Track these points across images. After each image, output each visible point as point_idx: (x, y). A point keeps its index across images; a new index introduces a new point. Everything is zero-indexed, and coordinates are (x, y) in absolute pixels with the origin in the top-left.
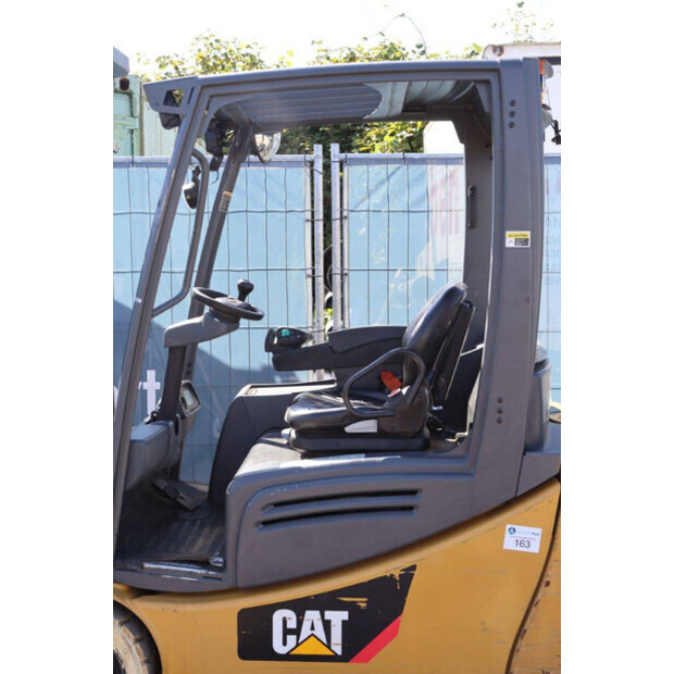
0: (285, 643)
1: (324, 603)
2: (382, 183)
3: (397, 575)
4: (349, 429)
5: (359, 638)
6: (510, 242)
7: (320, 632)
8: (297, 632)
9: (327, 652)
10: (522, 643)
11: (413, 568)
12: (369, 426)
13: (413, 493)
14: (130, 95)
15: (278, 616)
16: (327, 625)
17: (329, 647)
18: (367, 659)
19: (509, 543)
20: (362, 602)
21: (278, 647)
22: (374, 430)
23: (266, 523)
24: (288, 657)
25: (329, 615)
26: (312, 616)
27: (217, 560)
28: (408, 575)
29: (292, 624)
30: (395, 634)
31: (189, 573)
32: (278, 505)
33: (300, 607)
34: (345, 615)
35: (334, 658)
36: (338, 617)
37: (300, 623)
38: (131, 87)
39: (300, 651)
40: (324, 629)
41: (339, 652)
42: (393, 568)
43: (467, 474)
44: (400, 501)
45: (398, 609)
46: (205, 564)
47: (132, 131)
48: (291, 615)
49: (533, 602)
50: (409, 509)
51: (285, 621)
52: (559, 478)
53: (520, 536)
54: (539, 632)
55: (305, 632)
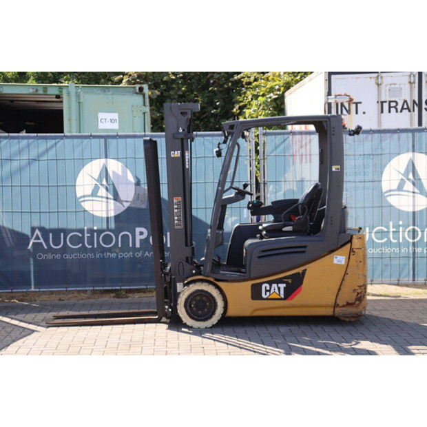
0: (266, 294)
1: (278, 281)
2: (282, 143)
3: (301, 272)
4: (284, 229)
5: (289, 293)
6: (334, 169)
7: (277, 291)
8: (269, 291)
9: (279, 297)
10: (340, 292)
11: (306, 270)
12: (289, 228)
13: (305, 247)
14: (144, 95)
15: (264, 286)
16: (279, 288)
17: (279, 295)
18: (291, 299)
19: (335, 261)
20: (290, 281)
21: (264, 296)
22: (292, 230)
23: (260, 257)
24: (267, 299)
25: (280, 285)
26: (274, 286)
27: (244, 270)
28: (304, 272)
29: (268, 288)
30: (300, 290)
32: (263, 251)
33: (270, 283)
34: (284, 285)
35: (281, 299)
36: (282, 286)
37: (270, 288)
39: (271, 297)
40: (278, 290)
41: (283, 297)
42: (300, 270)
43: (322, 241)
44: (301, 250)
45: (301, 283)
46: (240, 272)
47: (144, 113)
48: (267, 285)
49: (343, 279)
50: (304, 252)
51: (266, 288)
52: (350, 241)
53: (339, 259)
54: (345, 289)
55: (272, 291)
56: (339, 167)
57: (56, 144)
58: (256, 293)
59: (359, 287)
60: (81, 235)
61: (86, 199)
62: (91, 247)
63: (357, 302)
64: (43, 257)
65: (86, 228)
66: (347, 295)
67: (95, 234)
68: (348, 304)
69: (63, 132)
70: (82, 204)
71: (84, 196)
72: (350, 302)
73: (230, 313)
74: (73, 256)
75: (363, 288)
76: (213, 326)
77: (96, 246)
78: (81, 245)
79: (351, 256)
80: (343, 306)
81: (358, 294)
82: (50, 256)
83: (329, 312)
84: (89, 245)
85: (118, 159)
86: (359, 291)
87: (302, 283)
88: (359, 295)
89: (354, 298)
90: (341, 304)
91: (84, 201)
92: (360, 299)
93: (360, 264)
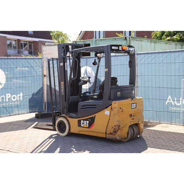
1: (86, 120)
3: (94, 116)
4: (94, 97)
8: (83, 124)
13: (96, 105)
14: (127, 40)
15: (82, 121)
16: (87, 123)
18: (91, 128)
19: (106, 113)
20: (90, 120)
22: (97, 97)
23: (81, 108)
24: (83, 127)
25: (87, 122)
26: (85, 121)
29: (83, 123)
30: (93, 125)
31: (74, 115)
32: (82, 106)
36: (88, 122)
38: (127, 38)
39: (84, 126)
41: (88, 127)
42: (93, 116)
46: (76, 114)
49: (109, 122)
53: (107, 112)
54: (109, 127)
55: (84, 124)
59: (115, 126)
63: (114, 133)
66: (111, 130)
68: (111, 133)
72: (111, 132)
75: (117, 127)
80: (109, 134)
81: (114, 129)
83: (104, 136)
85: (90, 66)
86: (115, 128)
87: (94, 122)
88: (115, 130)
89: (113, 131)
90: (108, 133)
92: (115, 132)
93: (115, 115)
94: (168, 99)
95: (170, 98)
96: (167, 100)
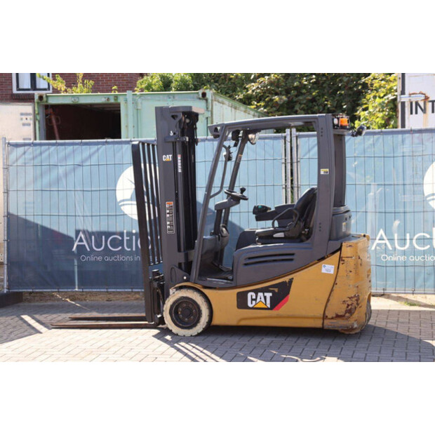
0: (252, 303)
1: (264, 290)
2: (315, 146)
3: (287, 281)
4: (275, 236)
5: (276, 301)
6: (322, 173)
7: (263, 300)
8: (255, 300)
9: (265, 307)
10: (329, 304)
11: (293, 279)
12: (281, 235)
13: (293, 254)
14: (207, 100)
15: (249, 294)
16: (265, 298)
17: (266, 305)
18: (278, 309)
19: (324, 270)
20: (276, 290)
21: (250, 305)
22: (283, 236)
23: (246, 264)
24: (253, 308)
25: (266, 294)
26: (260, 294)
27: (231, 277)
28: (291, 281)
29: (254, 297)
30: (287, 301)
31: (222, 282)
32: (250, 258)
33: (256, 291)
34: (271, 294)
35: (267, 309)
36: (269, 295)
37: (256, 297)
38: (207, 96)
39: (257, 306)
40: (264, 299)
41: (269, 306)
42: (286, 279)
43: (311, 248)
44: (288, 257)
46: (227, 279)
47: (207, 118)
48: (253, 294)
49: (332, 290)
50: (292, 260)
51: (252, 296)
52: (340, 249)
53: (328, 268)
54: (333, 300)
55: (258, 300)
56: (328, 170)
57: (98, 150)
58: (242, 302)
59: (349, 298)
60: (120, 238)
61: (125, 203)
62: (129, 250)
63: (347, 315)
64: (86, 259)
65: (125, 231)
66: (337, 307)
67: (134, 237)
68: (338, 316)
69: (120, 138)
70: (122, 208)
71: (123, 201)
72: (339, 314)
73: (216, 321)
74: (113, 258)
75: (354, 299)
76: (199, 334)
77: (134, 249)
78: (120, 248)
79: (341, 264)
80: (332, 318)
81: (348, 305)
82: (92, 258)
83: (318, 324)
84: (128, 248)
86: (350, 303)
87: (288, 293)
88: (350, 307)
89: (344, 310)
90: (330, 316)
91: (124, 205)
92: (350, 311)
93: (350, 274)
94: (378, 237)
95: (381, 236)
96: (375, 239)
